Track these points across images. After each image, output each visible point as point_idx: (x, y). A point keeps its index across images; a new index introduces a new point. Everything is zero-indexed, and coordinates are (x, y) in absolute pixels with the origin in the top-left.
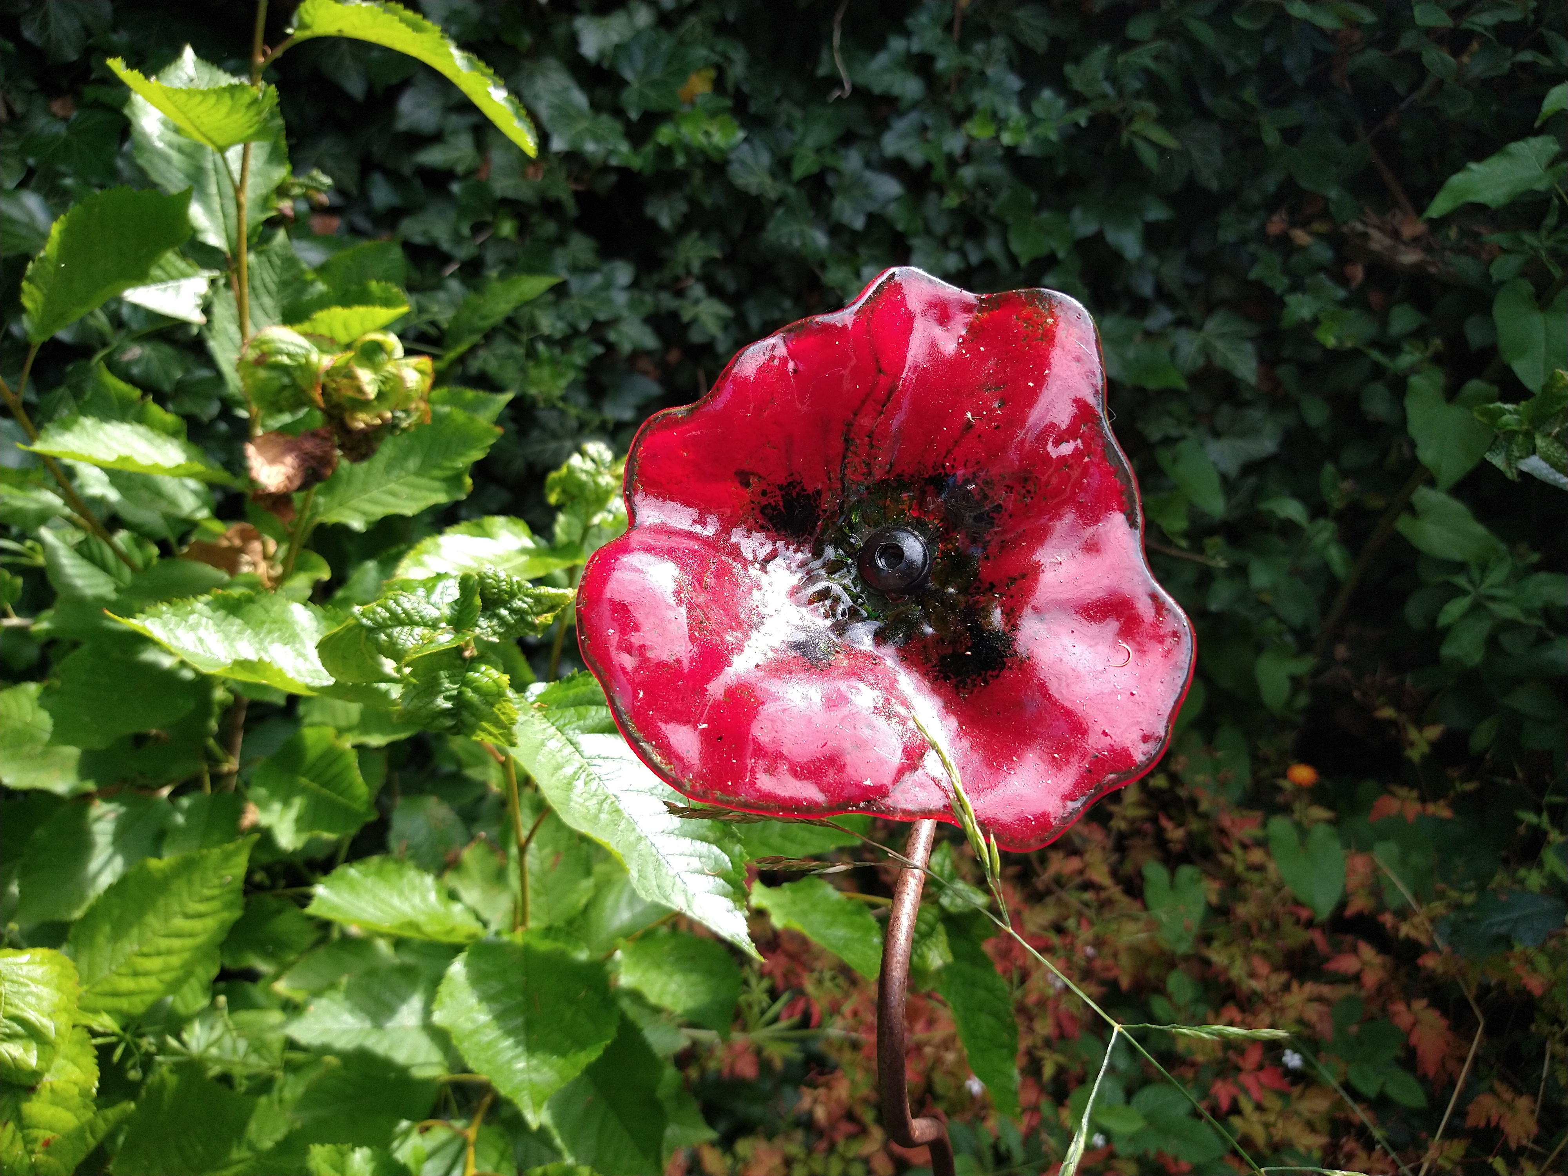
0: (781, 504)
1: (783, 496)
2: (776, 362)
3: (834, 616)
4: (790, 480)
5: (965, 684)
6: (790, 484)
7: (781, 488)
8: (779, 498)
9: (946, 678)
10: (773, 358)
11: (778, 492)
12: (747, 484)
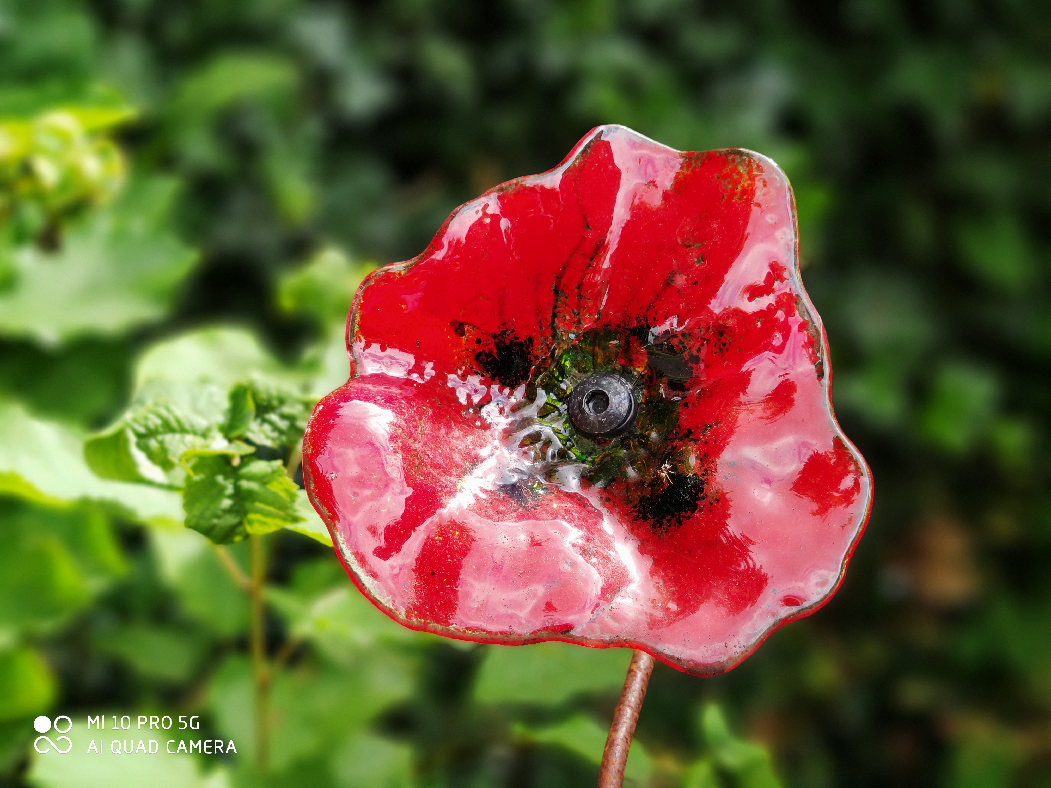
0: (495, 351)
1: (496, 343)
2: (488, 220)
3: (544, 459)
4: (502, 329)
5: (661, 524)
6: (504, 332)
7: (494, 336)
8: (493, 346)
9: (645, 518)
10: (485, 215)
11: (492, 340)
12: (463, 334)
